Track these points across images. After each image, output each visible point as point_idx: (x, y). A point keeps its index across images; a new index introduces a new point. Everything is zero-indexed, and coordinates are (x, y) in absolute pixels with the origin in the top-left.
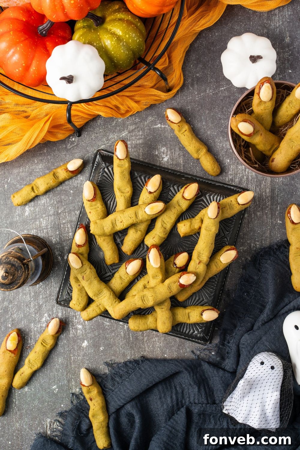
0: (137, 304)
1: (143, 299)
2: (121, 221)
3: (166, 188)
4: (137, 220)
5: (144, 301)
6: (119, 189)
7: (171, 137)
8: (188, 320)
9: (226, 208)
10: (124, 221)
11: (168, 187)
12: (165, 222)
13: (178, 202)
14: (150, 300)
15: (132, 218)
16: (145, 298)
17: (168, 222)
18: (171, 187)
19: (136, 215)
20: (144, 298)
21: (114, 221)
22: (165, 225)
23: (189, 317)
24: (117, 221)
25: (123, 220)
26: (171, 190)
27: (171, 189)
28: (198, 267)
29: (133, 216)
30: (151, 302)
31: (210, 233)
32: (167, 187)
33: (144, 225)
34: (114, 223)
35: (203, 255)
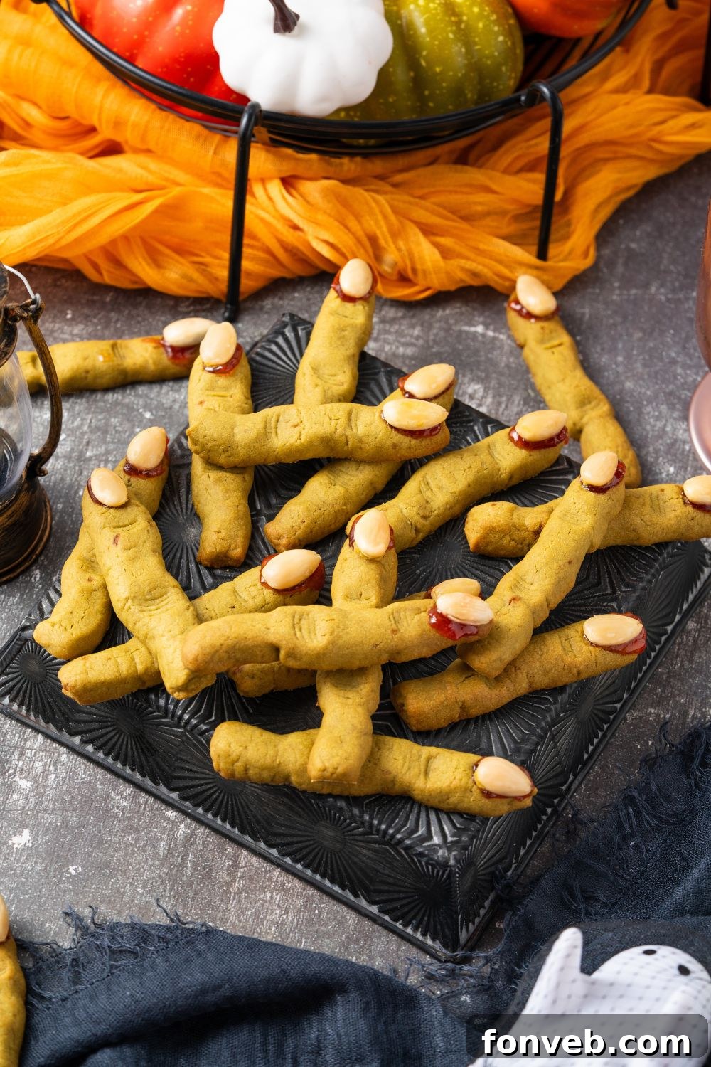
0: (272, 630)
1: (296, 620)
2: (296, 422)
3: (462, 423)
4: (348, 432)
5: (297, 630)
6: (315, 370)
7: (508, 366)
8: (422, 777)
9: (641, 500)
10: (307, 424)
11: (470, 421)
12: (432, 485)
13: (489, 446)
14: (319, 633)
15: (334, 422)
16: (303, 622)
17: (440, 488)
18: (475, 424)
19: (350, 420)
20: (300, 620)
21: (274, 420)
22: (429, 493)
23: (426, 773)
24: (282, 425)
25: (305, 420)
26: (474, 432)
27: (476, 428)
28: (505, 610)
29: (339, 415)
30: (320, 639)
31: (574, 528)
32: (464, 422)
33: (361, 477)
34: (273, 424)
35: (532, 588)
